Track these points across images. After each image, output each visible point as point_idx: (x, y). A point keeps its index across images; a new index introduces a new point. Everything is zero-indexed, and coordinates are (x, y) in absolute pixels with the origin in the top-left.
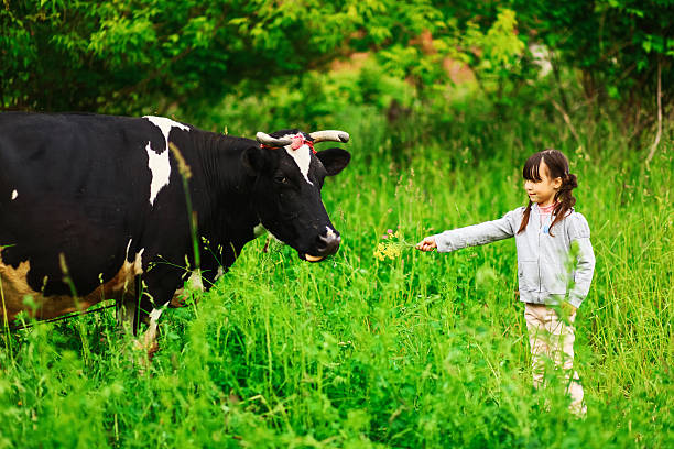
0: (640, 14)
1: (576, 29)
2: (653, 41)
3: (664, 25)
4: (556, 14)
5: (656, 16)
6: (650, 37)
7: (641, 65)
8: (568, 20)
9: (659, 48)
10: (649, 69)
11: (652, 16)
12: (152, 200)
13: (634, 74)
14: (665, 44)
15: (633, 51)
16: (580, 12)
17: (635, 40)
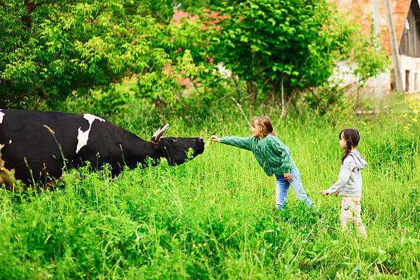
0: (269, 53)
1: (241, 61)
2: (277, 66)
3: (283, 58)
4: (231, 54)
5: (279, 54)
6: (276, 64)
7: (273, 77)
8: (237, 57)
9: (281, 69)
10: (277, 80)
11: (277, 54)
12: (77, 152)
13: (270, 82)
14: (284, 67)
15: (269, 71)
16: (243, 53)
17: (269, 66)
